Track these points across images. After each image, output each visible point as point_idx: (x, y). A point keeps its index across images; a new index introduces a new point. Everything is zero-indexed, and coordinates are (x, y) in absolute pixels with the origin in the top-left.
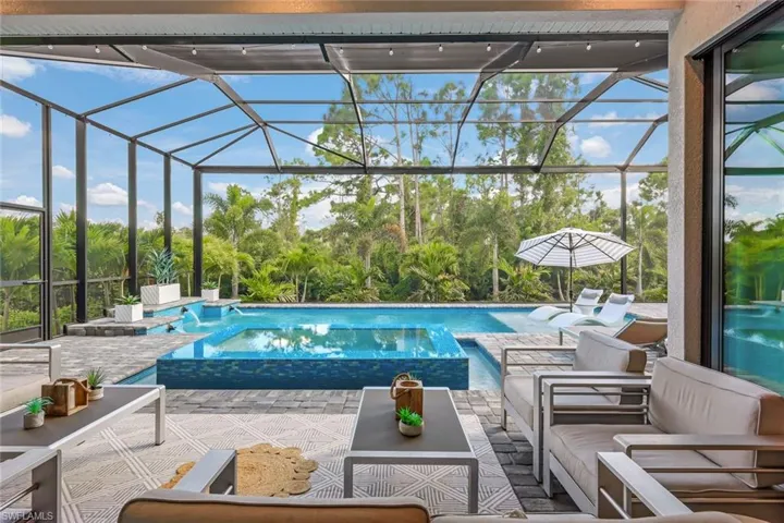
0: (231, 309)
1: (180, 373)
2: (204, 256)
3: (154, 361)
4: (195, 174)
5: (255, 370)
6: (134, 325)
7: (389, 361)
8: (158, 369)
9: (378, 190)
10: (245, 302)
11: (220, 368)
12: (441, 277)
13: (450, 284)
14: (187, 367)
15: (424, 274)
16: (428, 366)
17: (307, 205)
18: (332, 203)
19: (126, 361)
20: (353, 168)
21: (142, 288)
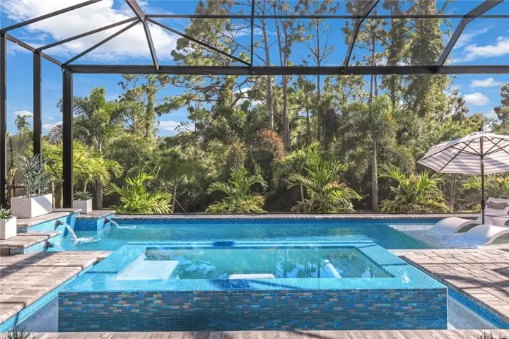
0: (107, 221)
1: (88, 308)
2: (75, 164)
3: (55, 294)
4: (64, 74)
5: (181, 304)
6: (10, 243)
7: (348, 291)
8: (61, 304)
9: (239, 96)
10: (120, 214)
11: (138, 303)
12: (329, 186)
13: (339, 193)
14: (97, 301)
15: (310, 182)
16: (397, 298)
17: (167, 111)
18: (191, 109)
19: (9, 290)
20: (238, 68)
21: (12, 199)
